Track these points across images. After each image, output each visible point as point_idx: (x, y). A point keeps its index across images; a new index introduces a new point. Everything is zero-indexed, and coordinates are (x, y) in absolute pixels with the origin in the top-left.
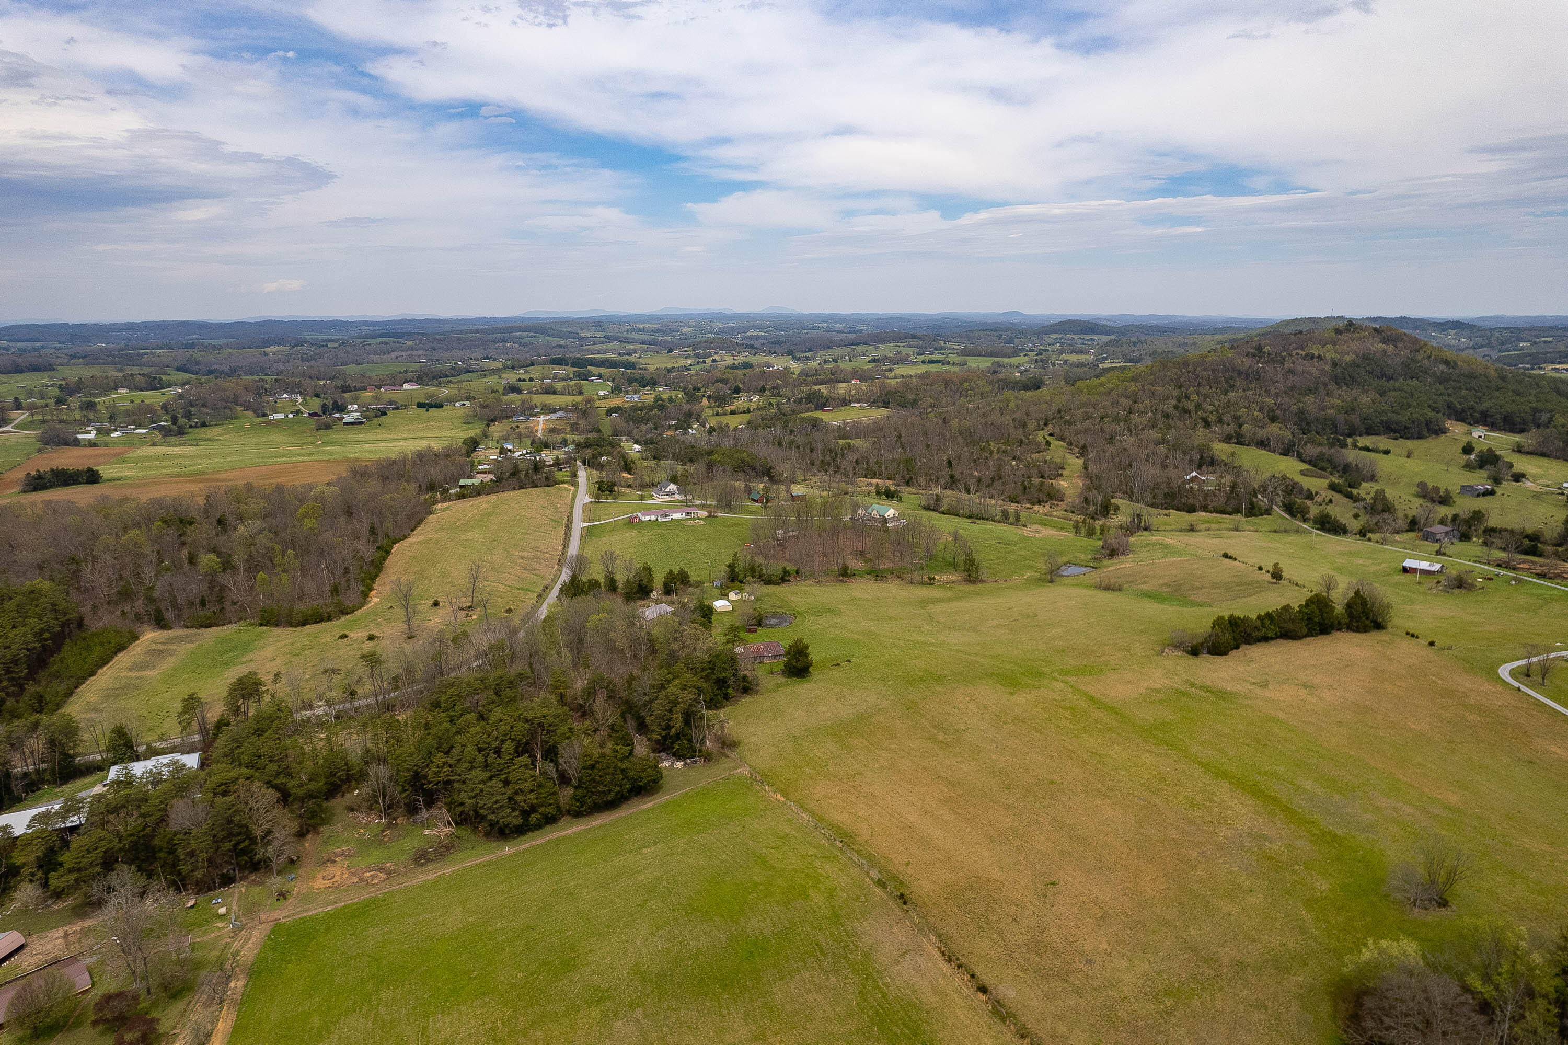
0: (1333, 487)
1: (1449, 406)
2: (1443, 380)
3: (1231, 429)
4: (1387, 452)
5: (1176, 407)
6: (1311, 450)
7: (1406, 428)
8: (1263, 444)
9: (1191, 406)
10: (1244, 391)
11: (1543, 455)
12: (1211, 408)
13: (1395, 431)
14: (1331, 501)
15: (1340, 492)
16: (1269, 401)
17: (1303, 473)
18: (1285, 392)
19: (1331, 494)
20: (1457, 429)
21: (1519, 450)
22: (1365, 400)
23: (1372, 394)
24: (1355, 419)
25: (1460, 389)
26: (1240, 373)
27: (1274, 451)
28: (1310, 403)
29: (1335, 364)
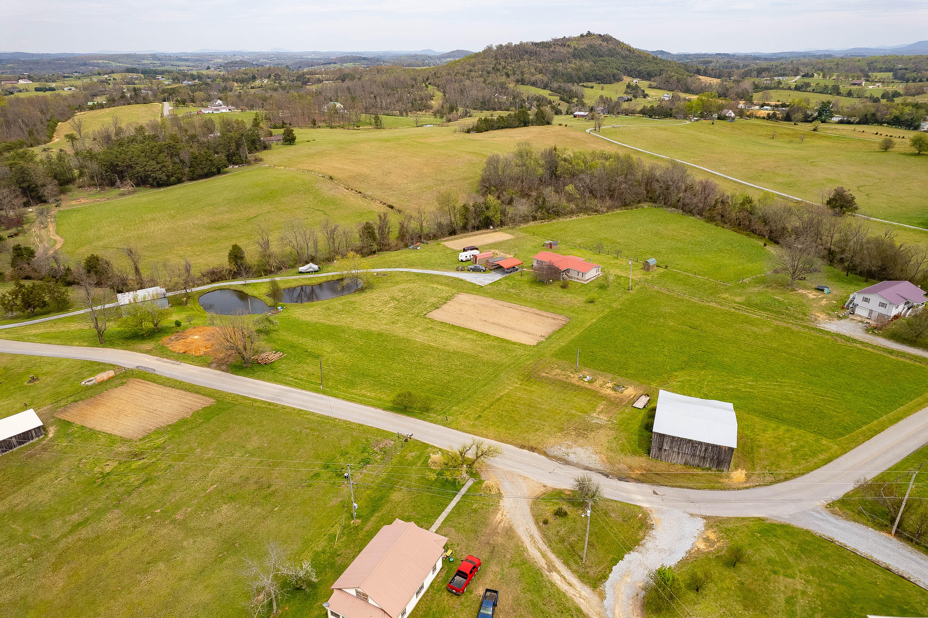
0: (561, 99)
1: (625, 69)
2: (624, 58)
3: (519, 77)
4: (592, 87)
5: (493, 68)
6: (555, 85)
7: (604, 78)
8: (534, 84)
9: (500, 67)
10: (528, 60)
11: (660, 88)
12: (510, 68)
13: (598, 80)
14: (559, 104)
15: (564, 101)
16: (540, 65)
17: (550, 95)
18: (548, 61)
19: (560, 101)
20: (627, 80)
21: (650, 87)
22: (587, 65)
23: (591, 63)
24: (580, 74)
25: (632, 61)
26: (527, 52)
27: (539, 88)
28: (560, 67)
29: (575, 49)
